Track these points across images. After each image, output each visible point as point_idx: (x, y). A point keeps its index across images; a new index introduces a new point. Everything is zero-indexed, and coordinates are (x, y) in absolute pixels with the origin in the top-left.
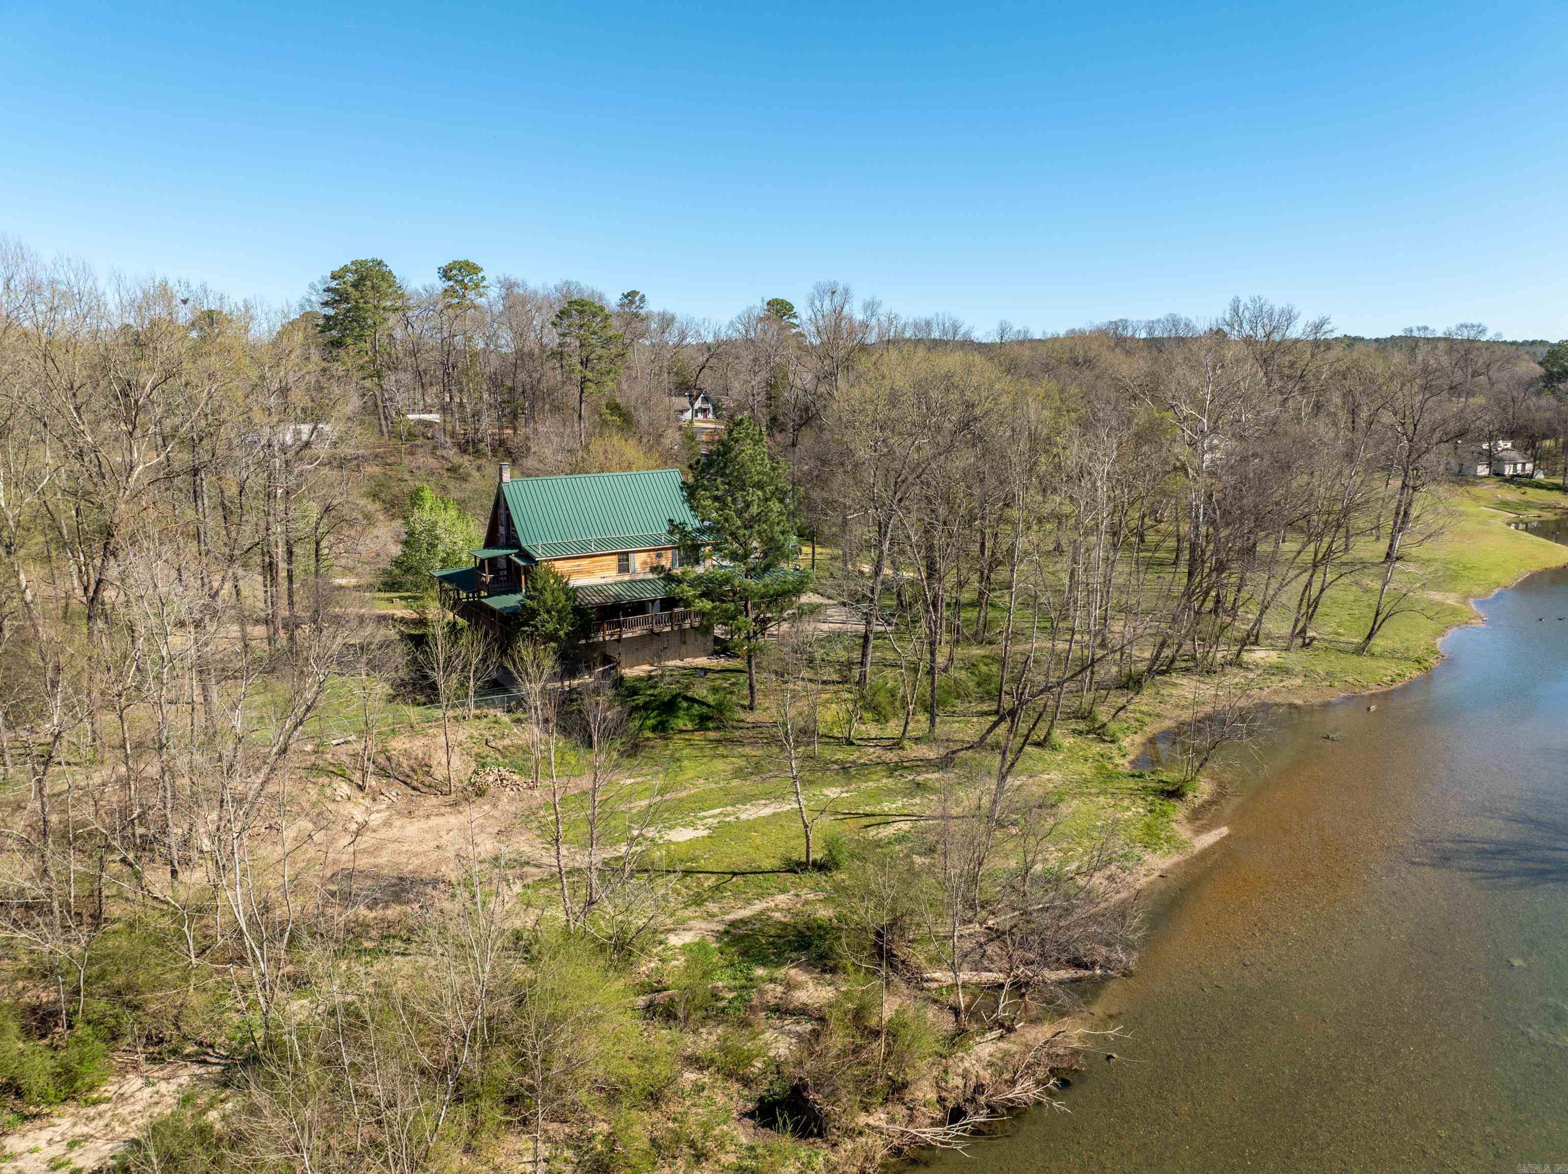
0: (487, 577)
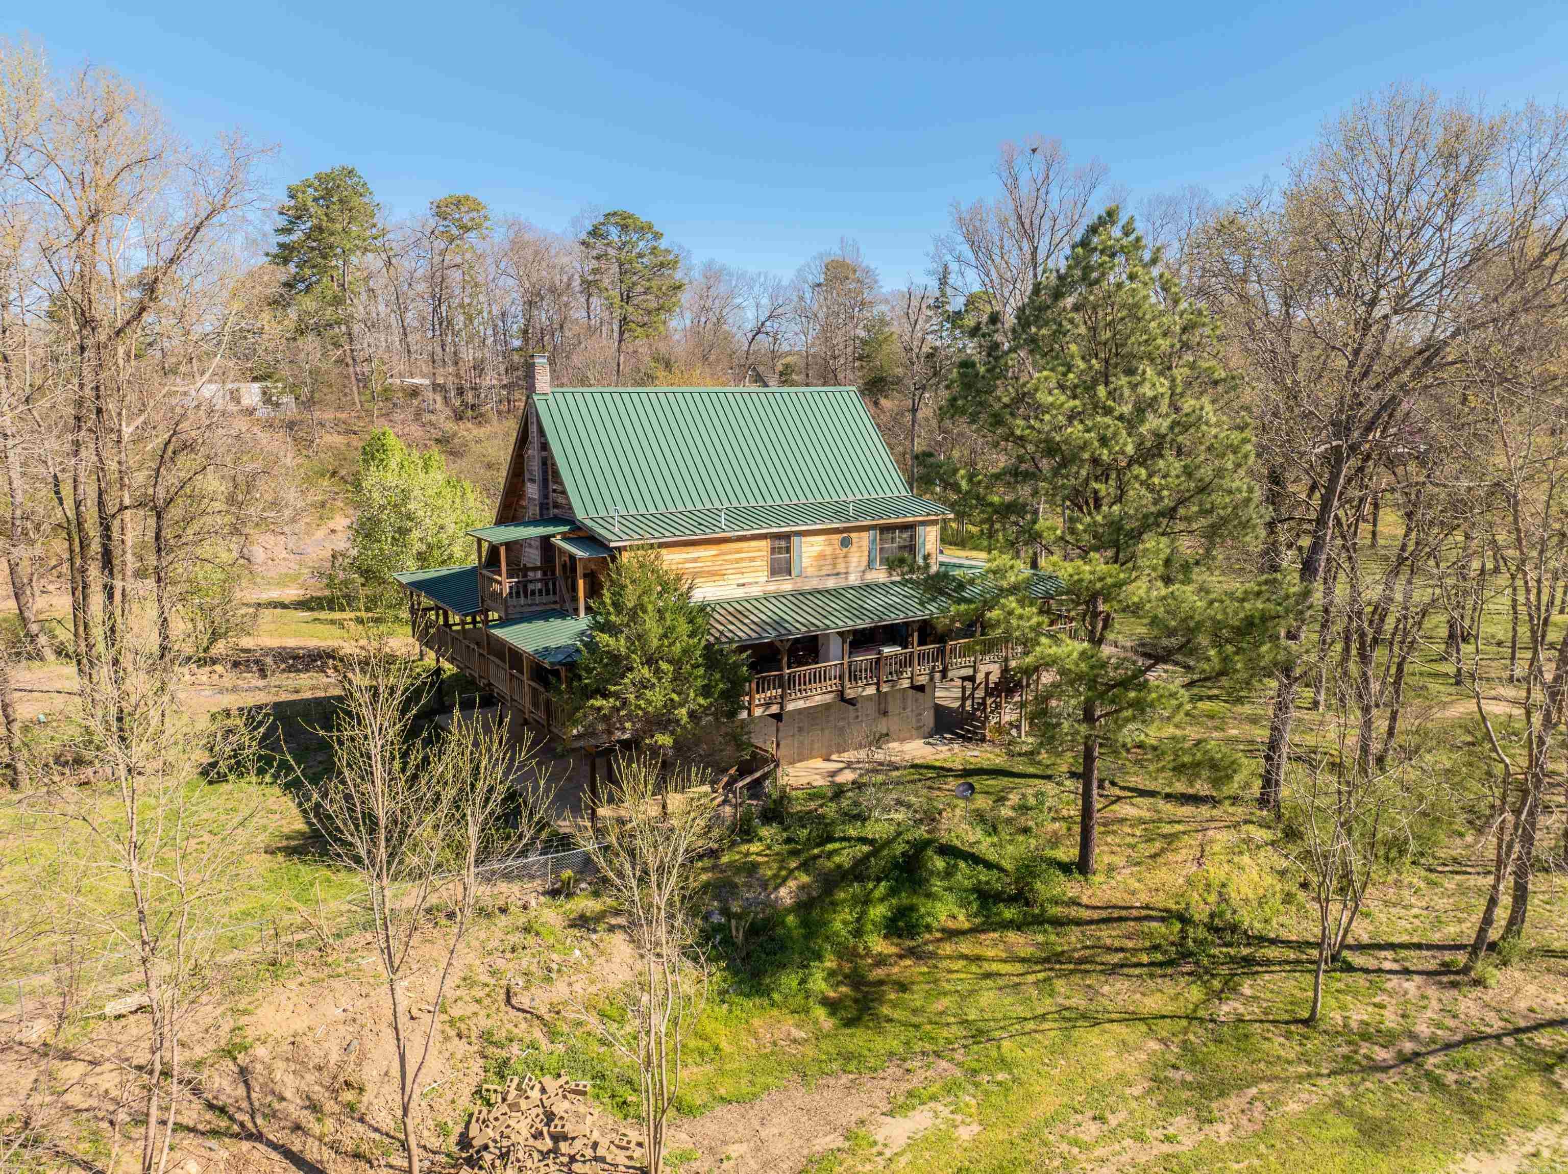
0: (505, 584)
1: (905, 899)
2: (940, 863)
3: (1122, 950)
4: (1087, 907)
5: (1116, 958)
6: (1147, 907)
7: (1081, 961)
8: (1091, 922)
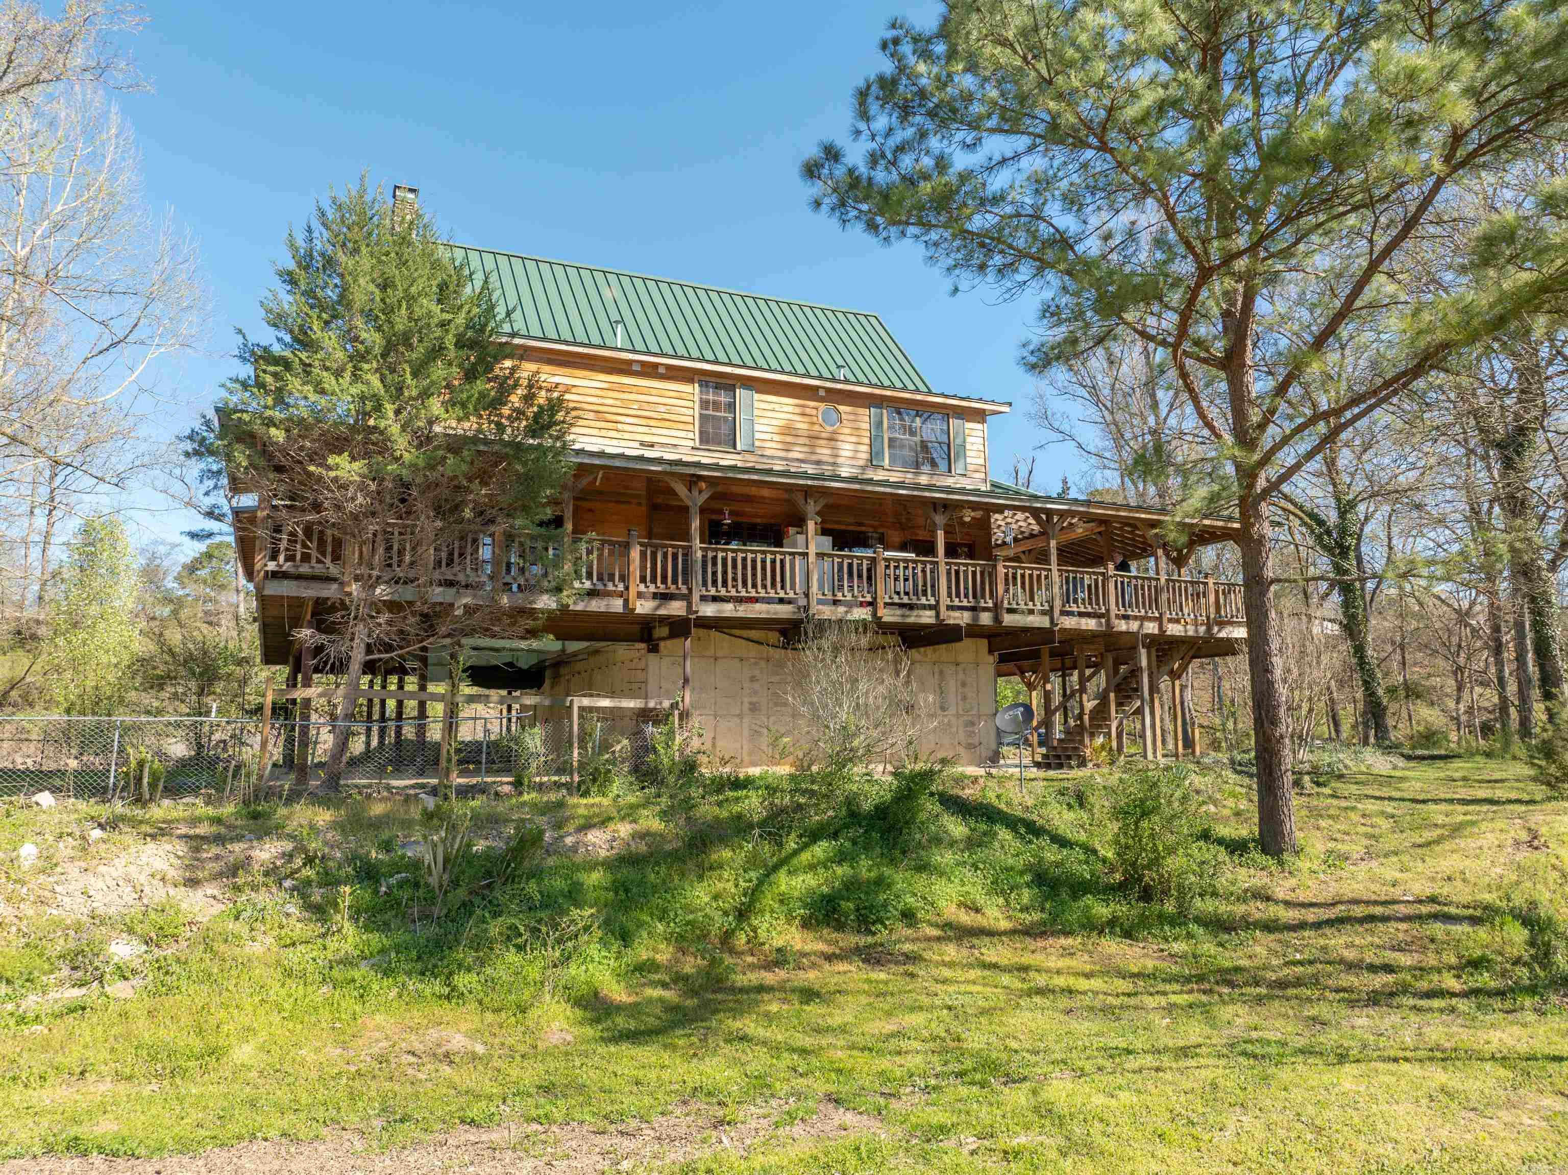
1: (866, 868)
2: (957, 828)
3: (1388, 969)
4: (1287, 903)
5: (1379, 981)
6: (1433, 900)
7: (1282, 984)
8: (1302, 925)
